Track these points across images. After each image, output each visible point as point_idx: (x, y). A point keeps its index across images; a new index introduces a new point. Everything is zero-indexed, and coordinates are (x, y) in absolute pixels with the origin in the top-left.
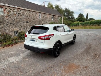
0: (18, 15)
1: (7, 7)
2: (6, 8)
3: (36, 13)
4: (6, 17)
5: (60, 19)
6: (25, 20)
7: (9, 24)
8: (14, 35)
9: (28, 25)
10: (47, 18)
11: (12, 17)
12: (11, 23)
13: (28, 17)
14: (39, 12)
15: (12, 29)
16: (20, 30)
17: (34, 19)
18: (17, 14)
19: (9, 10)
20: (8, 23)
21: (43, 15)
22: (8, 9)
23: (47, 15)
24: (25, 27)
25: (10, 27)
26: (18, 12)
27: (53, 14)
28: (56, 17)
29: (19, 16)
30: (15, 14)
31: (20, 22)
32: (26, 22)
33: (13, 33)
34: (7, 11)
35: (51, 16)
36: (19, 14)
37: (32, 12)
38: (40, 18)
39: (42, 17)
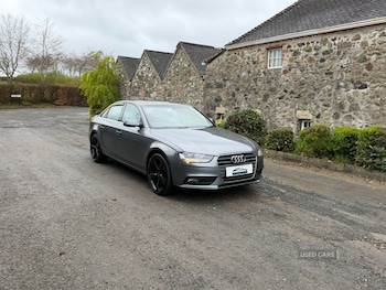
0: (323, 60)
1: (290, 43)
2: (289, 47)
4: (285, 72)
7: (288, 95)
11: (298, 72)
12: (292, 92)
16: (318, 117)
19: (297, 47)
20: (286, 91)
22: (292, 48)
25: (287, 105)
30: (311, 60)
33: (292, 126)
34: (290, 54)
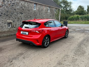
3: (31, 3)
5: (57, 11)
6: (19, 11)
8: (7, 27)
9: (22, 17)
10: (43, 9)
13: (22, 8)
14: (35, 2)
15: (5, 20)
17: (29, 11)
18: (12, 4)
21: (38, 6)
23: (43, 7)
24: (19, 18)
26: (13, 2)
27: (50, 5)
28: (53, 8)
29: (14, 6)
31: (14, 13)
32: (20, 13)
35: (47, 7)
36: (13, 5)
37: (27, 2)
38: (36, 10)
39: (38, 8)
